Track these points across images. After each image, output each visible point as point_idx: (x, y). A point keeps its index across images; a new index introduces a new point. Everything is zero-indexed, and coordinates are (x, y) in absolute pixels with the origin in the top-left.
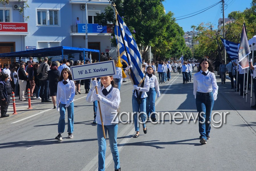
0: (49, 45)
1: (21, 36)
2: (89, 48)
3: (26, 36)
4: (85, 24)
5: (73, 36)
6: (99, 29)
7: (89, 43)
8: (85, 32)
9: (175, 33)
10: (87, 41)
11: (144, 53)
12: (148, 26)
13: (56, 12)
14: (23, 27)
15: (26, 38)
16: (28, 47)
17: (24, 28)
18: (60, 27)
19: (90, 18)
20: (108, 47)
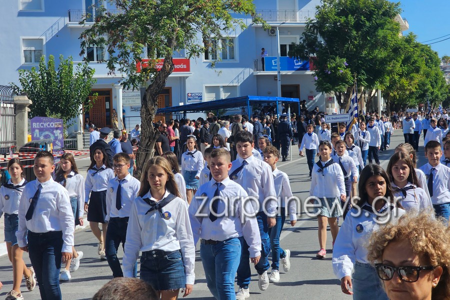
0: (221, 89)
1: (180, 77)
2: (283, 95)
3: (187, 77)
4: (276, 58)
5: (258, 76)
6: (298, 64)
7: (282, 86)
8: (276, 70)
9: (418, 67)
10: (279, 84)
11: (369, 100)
12: (372, 59)
13: (232, 40)
14: (183, 65)
15: (187, 80)
16: (190, 95)
17: (185, 67)
18: (238, 62)
19: (283, 47)
20: (311, 92)
